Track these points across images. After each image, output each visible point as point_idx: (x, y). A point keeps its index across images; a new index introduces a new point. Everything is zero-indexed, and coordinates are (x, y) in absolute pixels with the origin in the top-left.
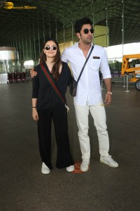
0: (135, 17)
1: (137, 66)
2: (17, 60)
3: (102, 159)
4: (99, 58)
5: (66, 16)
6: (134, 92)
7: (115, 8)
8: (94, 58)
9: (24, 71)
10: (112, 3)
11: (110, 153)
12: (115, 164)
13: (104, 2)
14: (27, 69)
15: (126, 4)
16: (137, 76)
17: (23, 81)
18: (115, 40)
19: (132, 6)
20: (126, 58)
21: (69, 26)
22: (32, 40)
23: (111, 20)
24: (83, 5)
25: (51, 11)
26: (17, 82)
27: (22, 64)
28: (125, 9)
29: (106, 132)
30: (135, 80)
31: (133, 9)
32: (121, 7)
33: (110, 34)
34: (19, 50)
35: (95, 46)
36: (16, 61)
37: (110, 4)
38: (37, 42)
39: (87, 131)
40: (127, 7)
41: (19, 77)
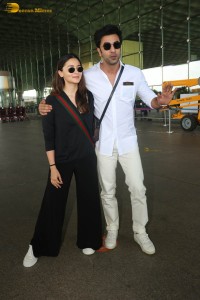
0: (179, 29)
1: (183, 96)
2: (12, 90)
4: (132, 84)
5: (81, 27)
6: (179, 134)
7: (150, 16)
8: (125, 84)
9: (23, 105)
10: (146, 9)
13: (136, 8)
14: (27, 103)
15: (165, 11)
16: (183, 111)
17: (22, 120)
18: (151, 60)
19: (174, 14)
21: (86, 40)
22: (34, 61)
23: (145, 33)
24: (106, 11)
25: (61, 21)
26: (13, 121)
27: (20, 95)
28: (165, 18)
30: (180, 117)
31: (175, 18)
32: (160, 16)
33: (145, 52)
34: (15, 76)
36: (10, 90)
37: (143, 12)
38: (41, 63)
39: (113, 192)
40: (168, 16)
41: (16, 113)
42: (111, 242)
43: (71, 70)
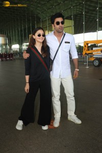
0: (92, 14)
1: (94, 49)
3: (69, 118)
4: (69, 43)
5: (42, 12)
6: (92, 68)
7: (78, 7)
9: (12, 52)
10: (76, 3)
11: (75, 113)
12: (79, 122)
13: (71, 3)
14: (14, 51)
15: (86, 4)
16: (94, 56)
17: (11, 60)
18: (78, 30)
19: (90, 6)
20: (86, 43)
21: (45, 19)
22: (18, 29)
23: (75, 16)
24: (55, 4)
25: (32, 9)
26: (7, 60)
27: (10, 47)
28: (85, 8)
29: (73, 98)
30: (93, 59)
31: (91, 8)
32: (83, 7)
33: (75, 26)
34: (8, 37)
35: (66, 34)
36: (6, 44)
37: (74, 5)
38: (21, 31)
39: (59, 97)
40: (87, 7)
41: (8, 56)
42: (56, 124)
43: (39, 35)
